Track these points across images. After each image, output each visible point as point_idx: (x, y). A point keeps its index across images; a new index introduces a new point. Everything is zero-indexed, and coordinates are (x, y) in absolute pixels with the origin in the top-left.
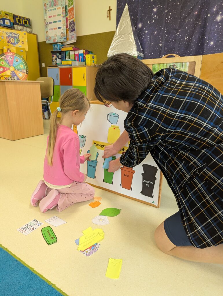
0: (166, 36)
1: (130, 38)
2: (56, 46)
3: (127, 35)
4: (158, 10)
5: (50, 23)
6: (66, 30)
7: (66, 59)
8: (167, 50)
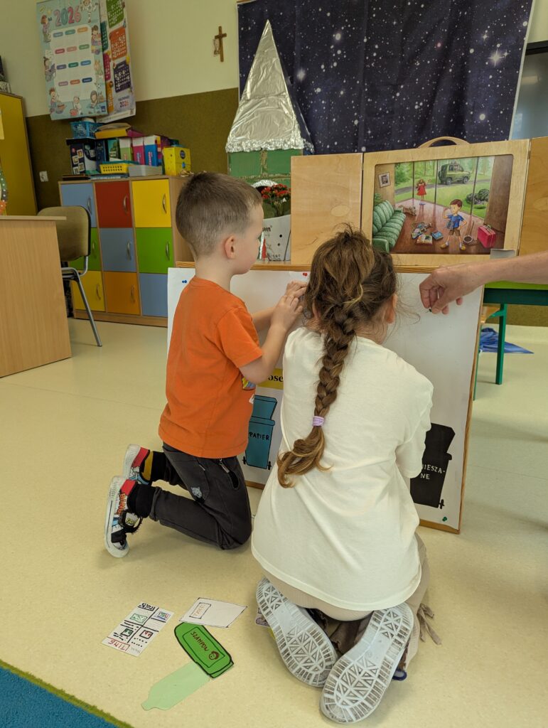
0: (369, 100)
1: (283, 106)
2: (80, 127)
3: (274, 97)
4: (345, 36)
5: (59, 68)
6: (104, 86)
7: (111, 159)
8: (371, 135)
